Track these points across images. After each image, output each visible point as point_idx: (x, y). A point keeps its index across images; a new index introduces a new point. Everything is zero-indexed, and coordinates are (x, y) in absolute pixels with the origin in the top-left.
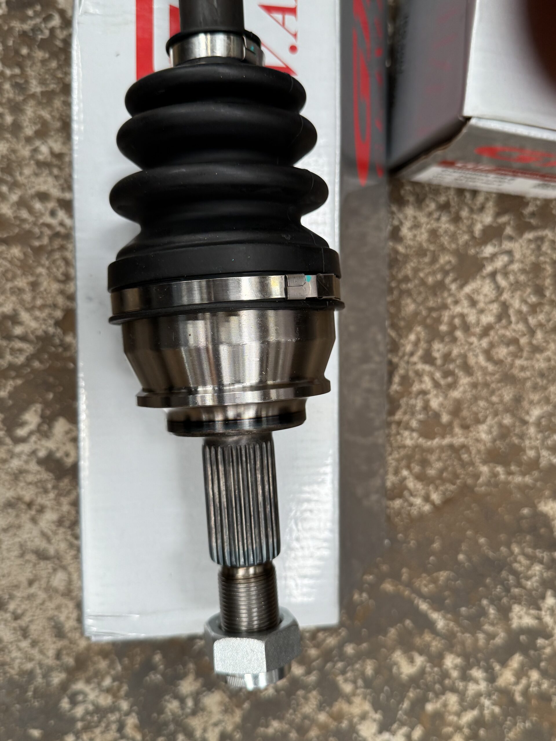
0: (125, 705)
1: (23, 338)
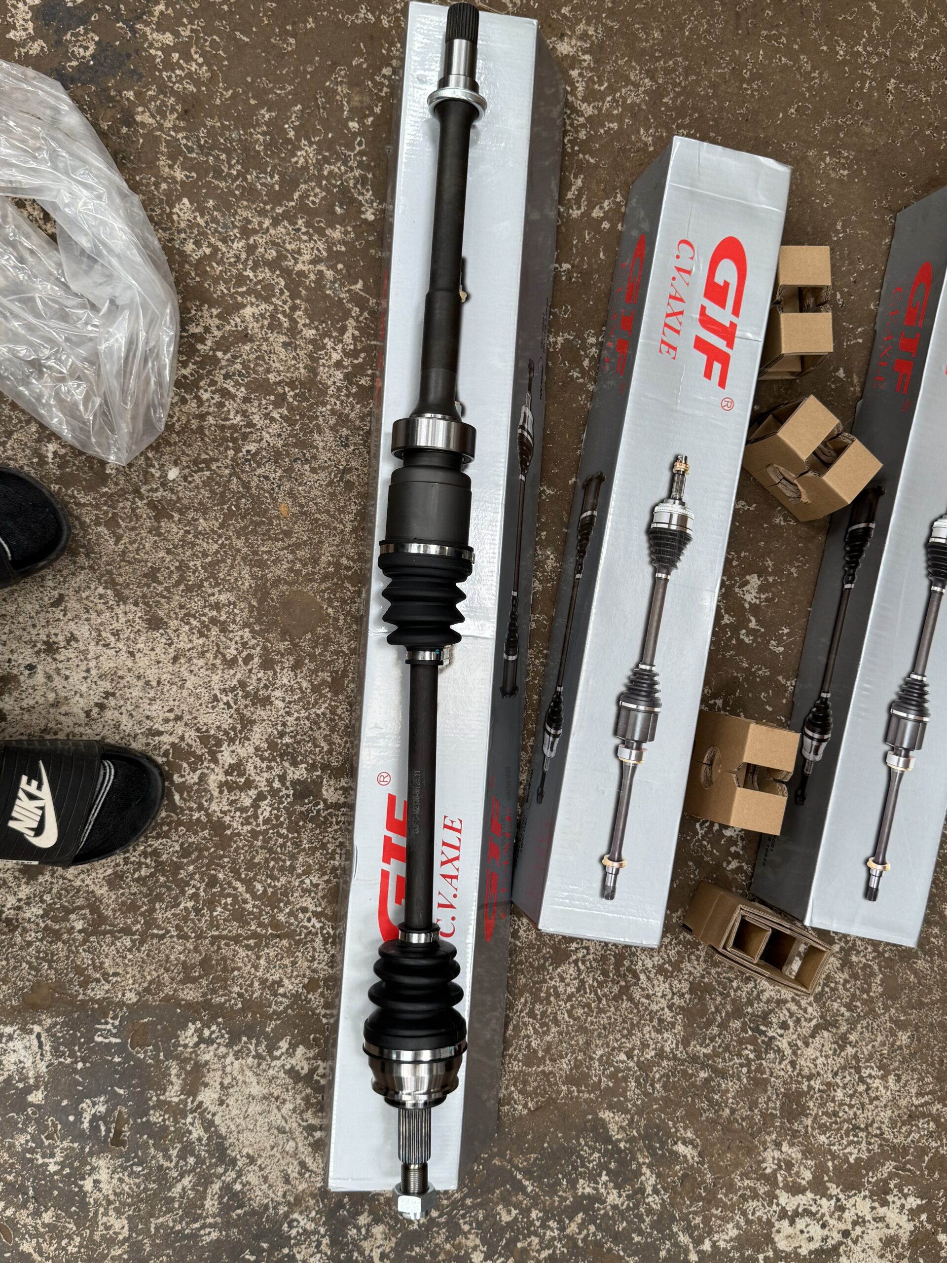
0: (322, 1230)
1: (284, 995)
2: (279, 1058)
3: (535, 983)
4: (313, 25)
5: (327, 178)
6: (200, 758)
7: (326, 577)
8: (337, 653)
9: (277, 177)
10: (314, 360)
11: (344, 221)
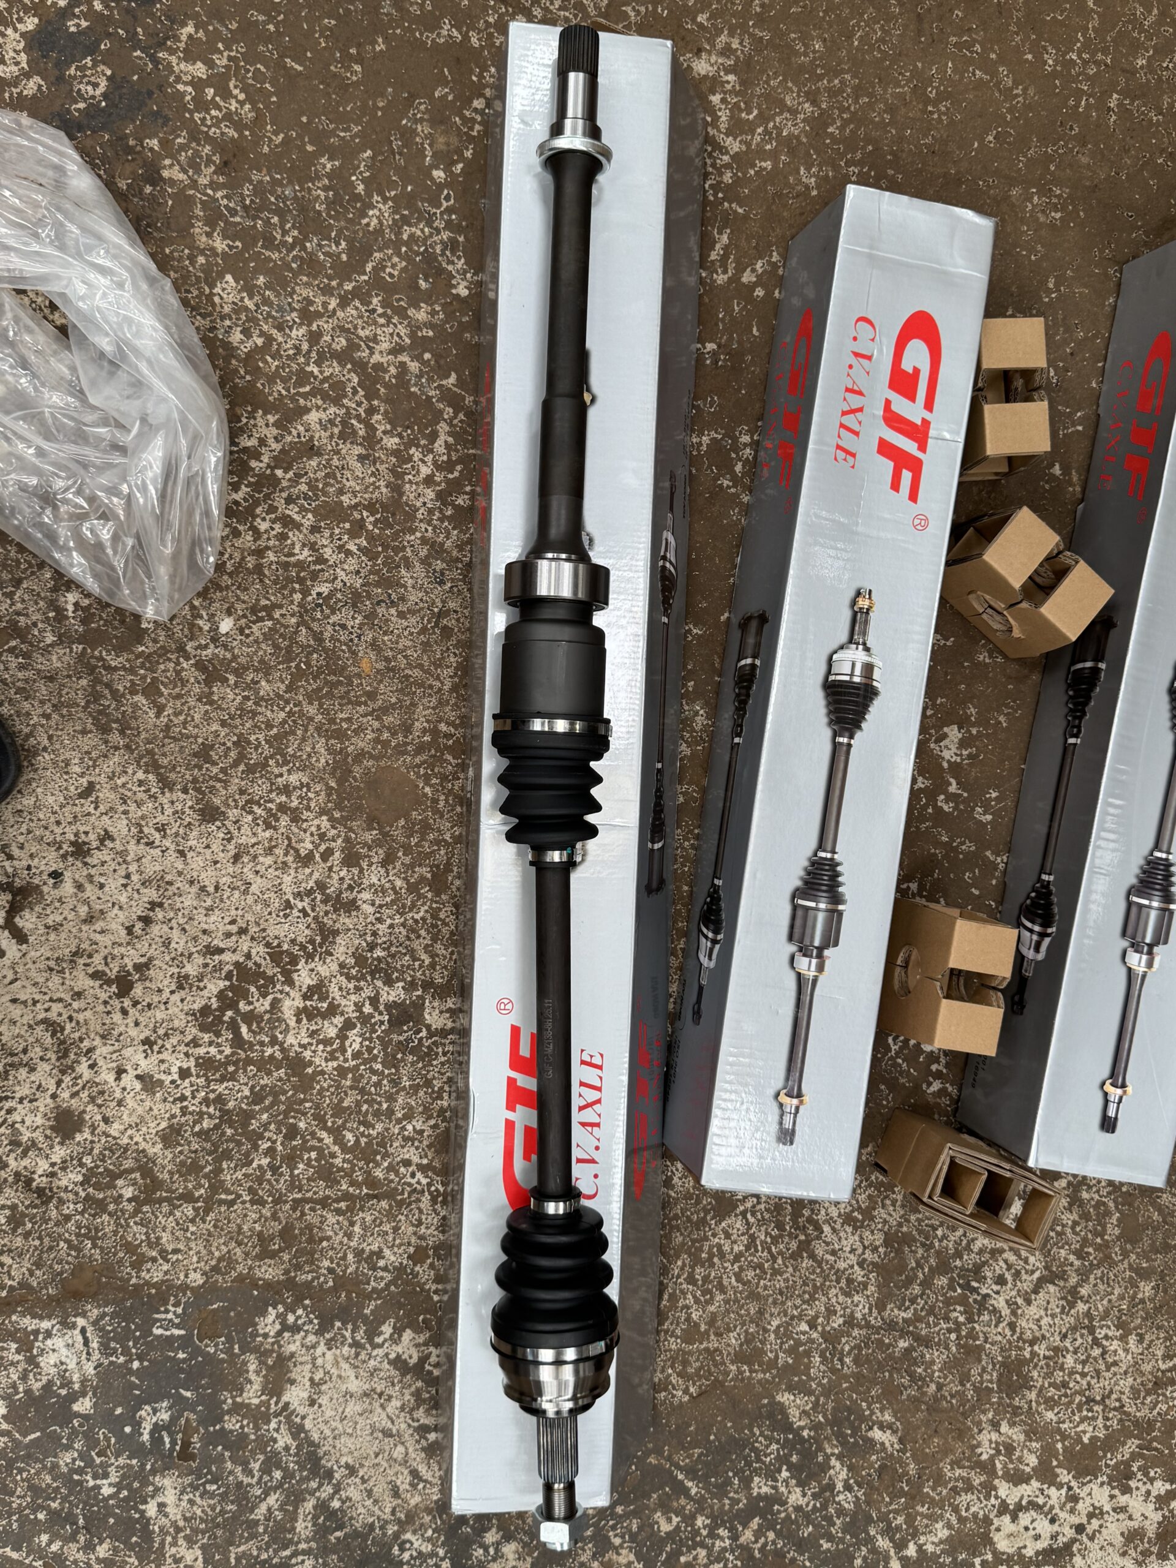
0: (441, 1552)
1: (385, 1269)
2: (381, 1346)
3: (694, 1241)
4: (383, 47)
5: (406, 243)
6: (271, 980)
7: (420, 749)
8: (437, 842)
9: (343, 244)
10: (398, 476)
11: (430, 297)
